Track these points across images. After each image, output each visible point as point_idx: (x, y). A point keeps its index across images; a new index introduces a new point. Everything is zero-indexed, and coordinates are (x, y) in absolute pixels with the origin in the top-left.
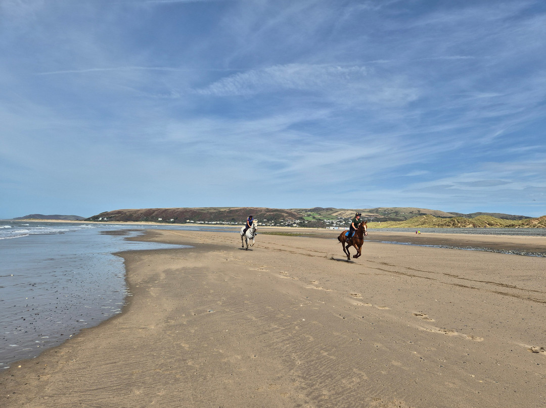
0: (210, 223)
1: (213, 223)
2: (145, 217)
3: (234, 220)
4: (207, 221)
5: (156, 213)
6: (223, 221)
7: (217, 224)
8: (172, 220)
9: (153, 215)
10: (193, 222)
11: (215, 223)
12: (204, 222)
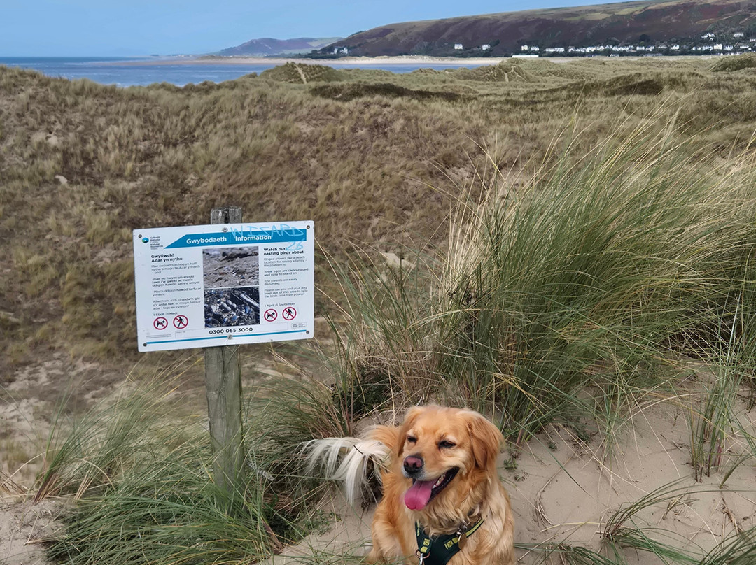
0: (582, 50)
1: (588, 50)
2: (426, 44)
3: (645, 40)
4: (572, 45)
5: (451, 31)
6: (616, 44)
7: (596, 53)
8: (485, 47)
9: (445, 36)
10: (537, 49)
11: (593, 49)
12: (566, 50)
